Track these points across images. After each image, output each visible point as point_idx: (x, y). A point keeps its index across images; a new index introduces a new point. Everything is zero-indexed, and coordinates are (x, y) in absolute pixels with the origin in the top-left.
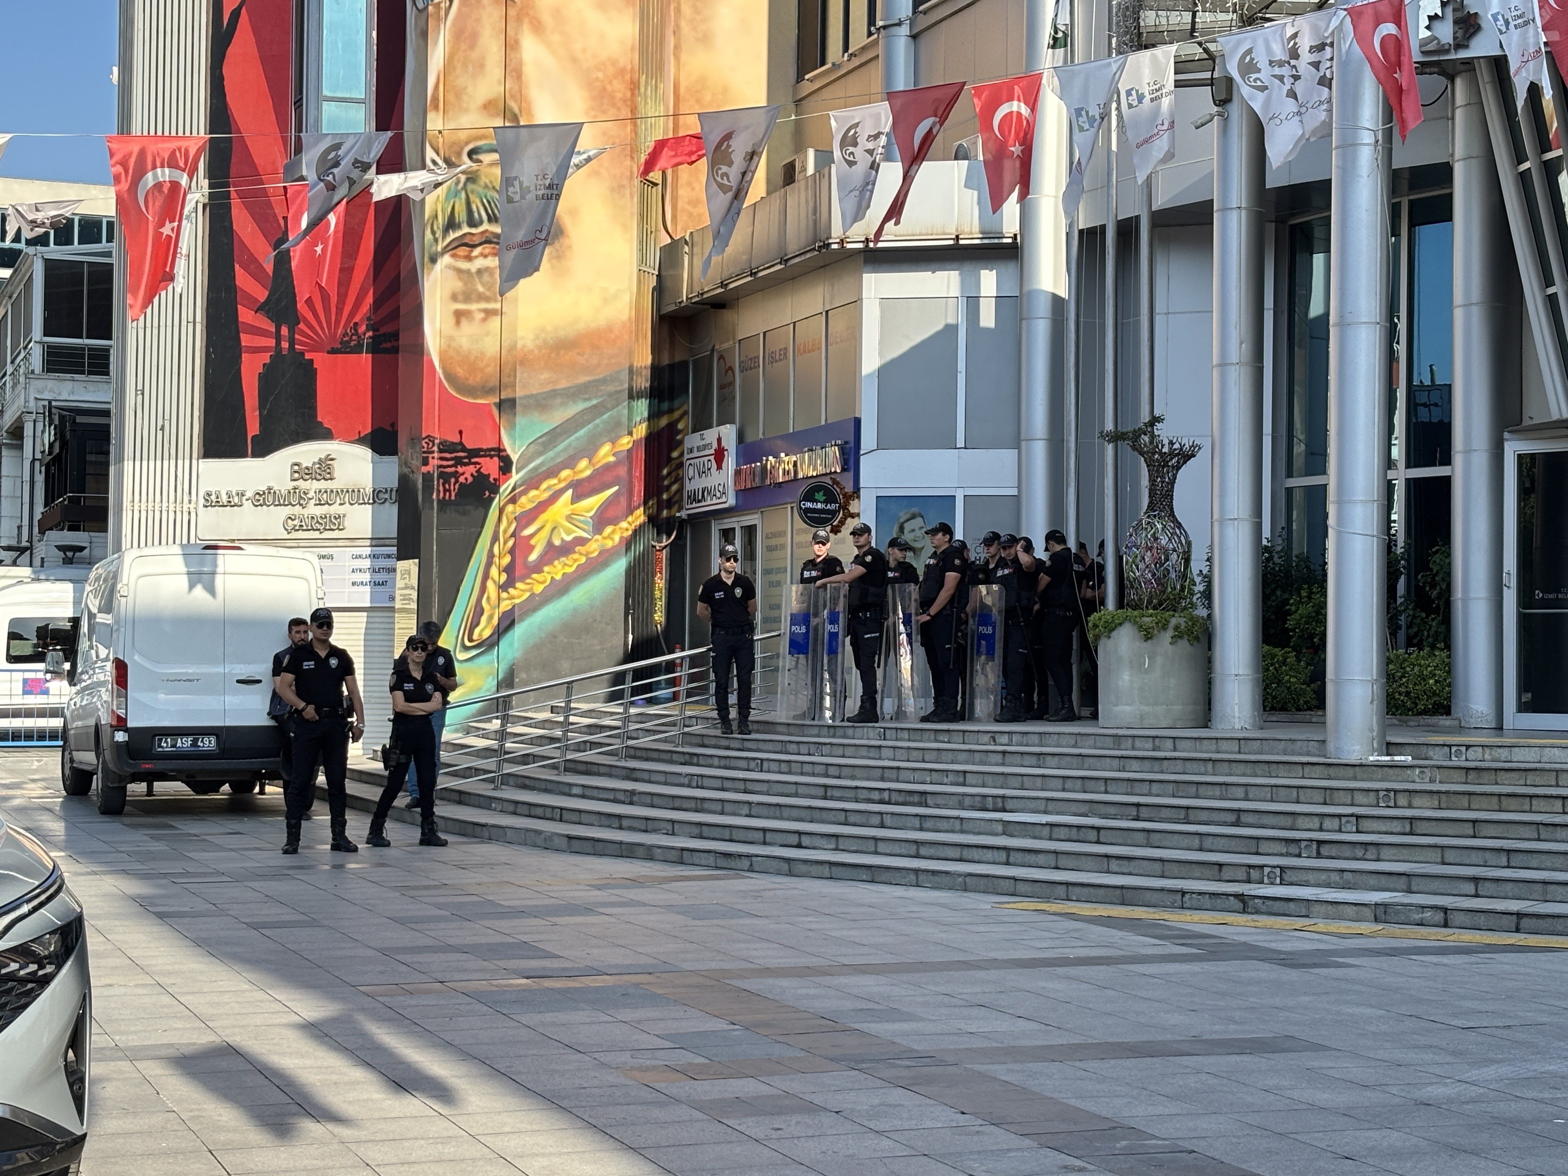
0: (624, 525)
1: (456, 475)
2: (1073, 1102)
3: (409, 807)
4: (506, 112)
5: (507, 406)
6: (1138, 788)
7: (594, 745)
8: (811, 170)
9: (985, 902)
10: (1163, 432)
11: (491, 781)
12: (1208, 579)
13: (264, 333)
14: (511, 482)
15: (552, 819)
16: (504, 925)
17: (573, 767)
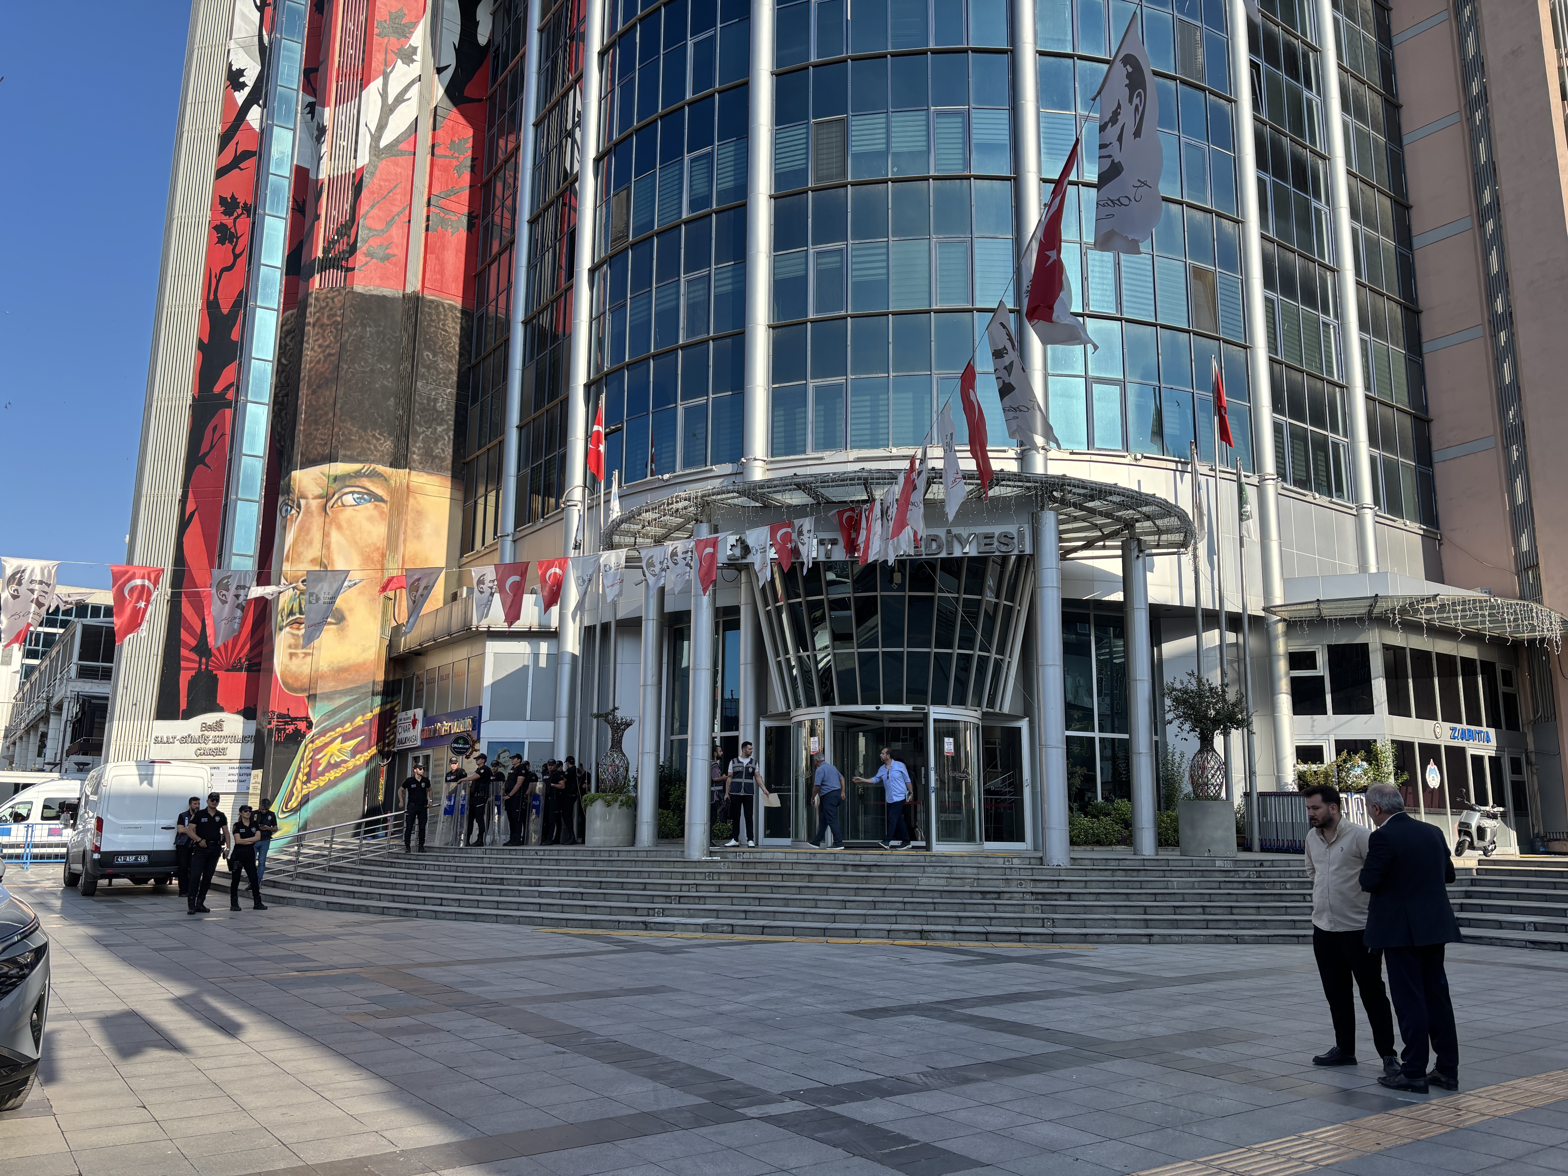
0: (366, 754)
1: (285, 729)
2: (562, 1021)
3: (247, 889)
4: (321, 564)
5: (312, 697)
6: (601, 874)
7: (344, 858)
8: (464, 595)
9: (527, 929)
10: (619, 714)
11: (291, 876)
12: (636, 779)
13: (193, 661)
14: (311, 734)
15: (320, 894)
16: (289, 946)
17: (333, 869)
